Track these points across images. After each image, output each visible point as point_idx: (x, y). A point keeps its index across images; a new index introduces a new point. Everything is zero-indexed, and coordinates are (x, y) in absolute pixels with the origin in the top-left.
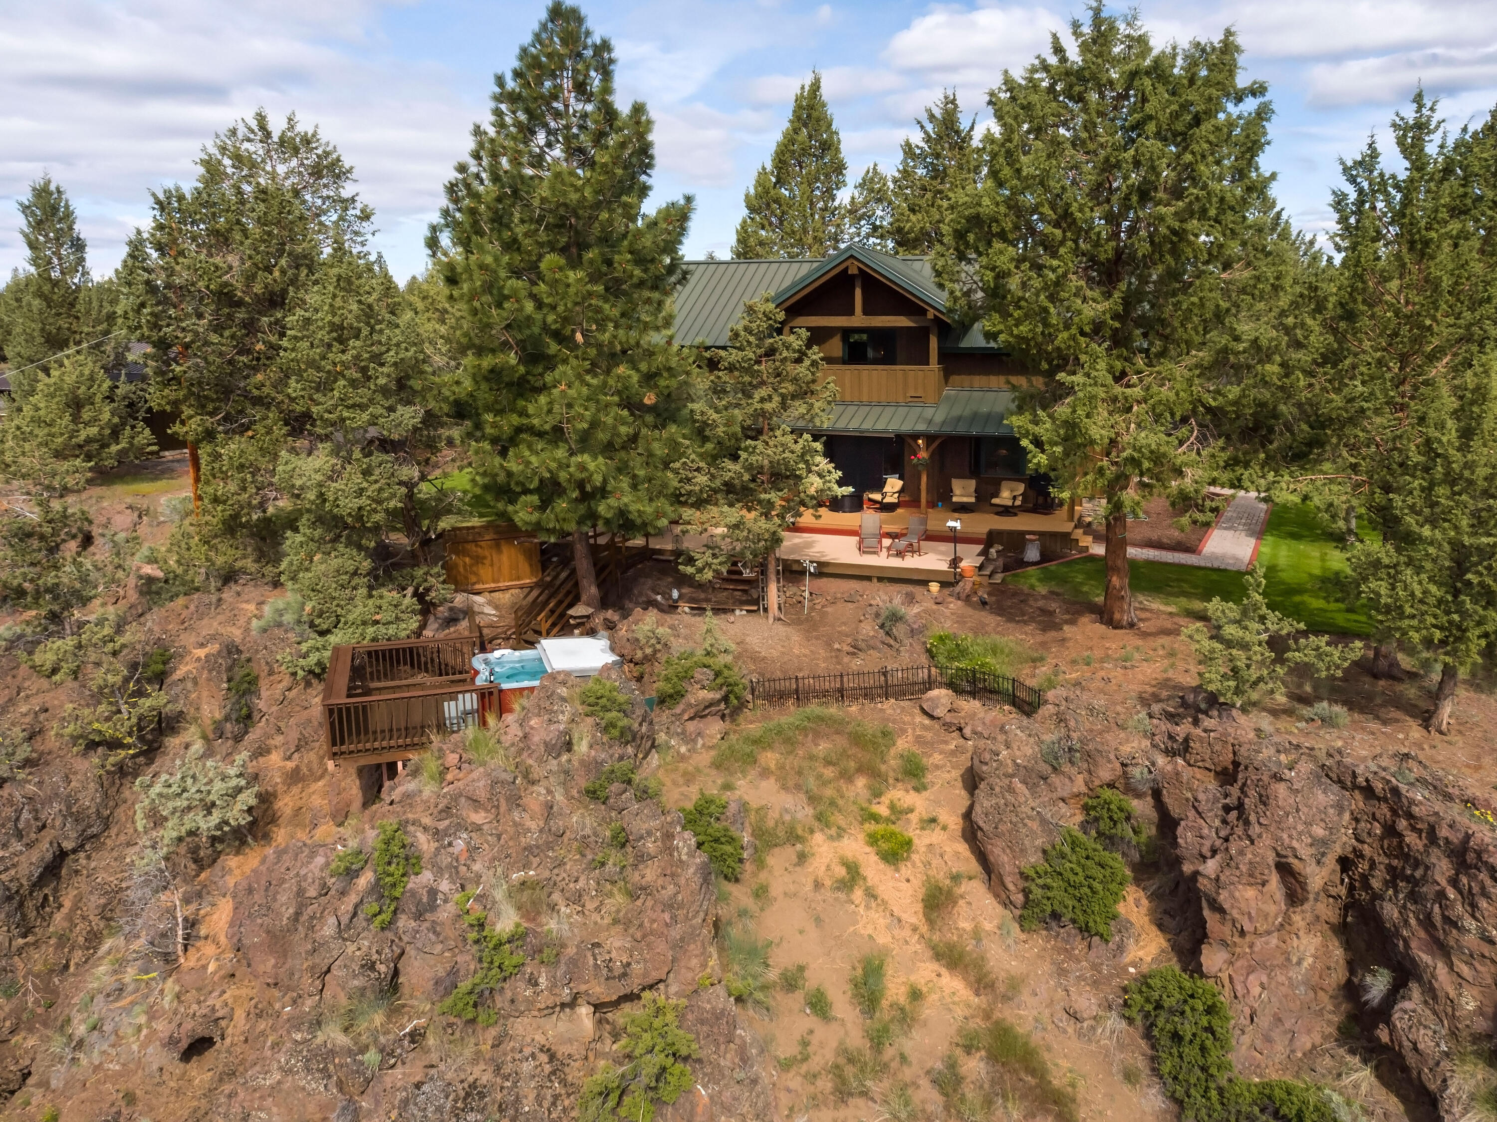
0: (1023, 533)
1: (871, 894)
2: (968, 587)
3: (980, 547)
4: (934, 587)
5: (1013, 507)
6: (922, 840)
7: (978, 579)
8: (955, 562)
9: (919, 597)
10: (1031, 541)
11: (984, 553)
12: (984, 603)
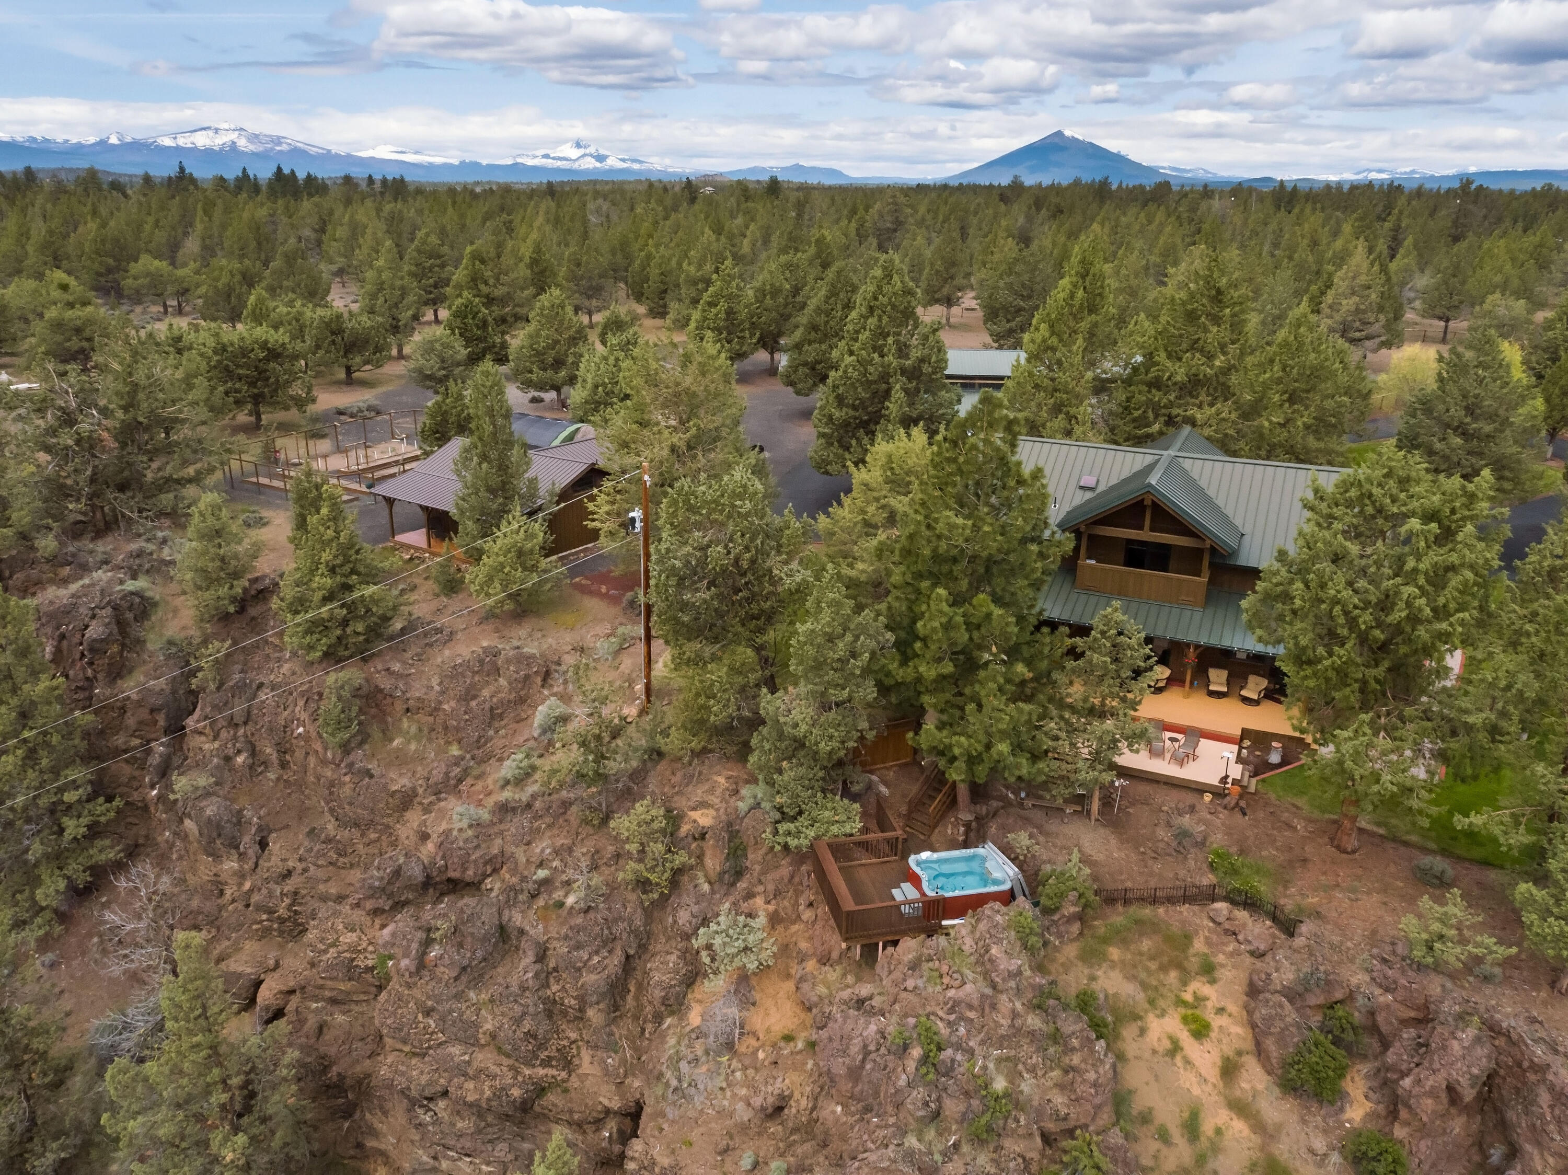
0: (1268, 734)
1: (1187, 1062)
3: (1236, 748)
4: (1208, 797)
6: (1217, 1022)
10: (1276, 748)
11: (1238, 752)
12: (1244, 813)
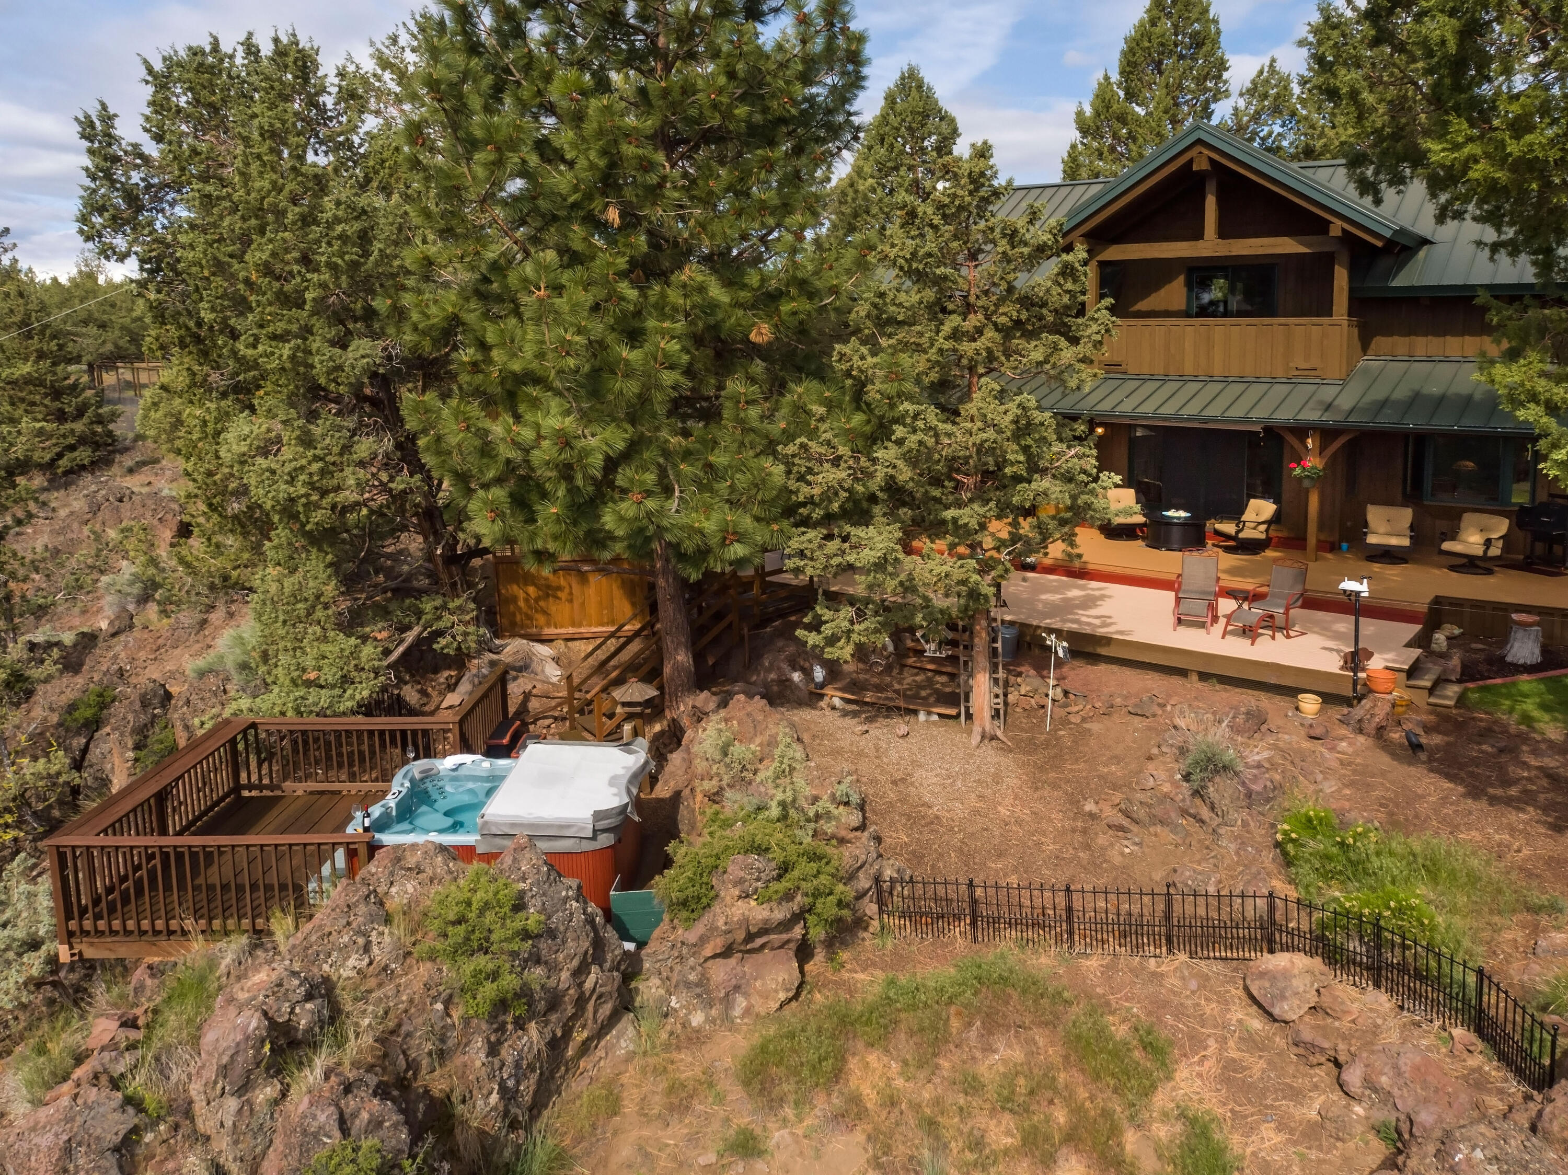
0: (1507, 608)
2: (1382, 711)
3: (1413, 629)
4: (1310, 704)
5: (1485, 558)
7: (1407, 695)
8: (1355, 660)
9: (1274, 721)
10: (1523, 625)
11: (1422, 641)
12: (1416, 747)
